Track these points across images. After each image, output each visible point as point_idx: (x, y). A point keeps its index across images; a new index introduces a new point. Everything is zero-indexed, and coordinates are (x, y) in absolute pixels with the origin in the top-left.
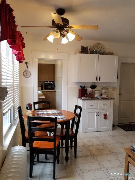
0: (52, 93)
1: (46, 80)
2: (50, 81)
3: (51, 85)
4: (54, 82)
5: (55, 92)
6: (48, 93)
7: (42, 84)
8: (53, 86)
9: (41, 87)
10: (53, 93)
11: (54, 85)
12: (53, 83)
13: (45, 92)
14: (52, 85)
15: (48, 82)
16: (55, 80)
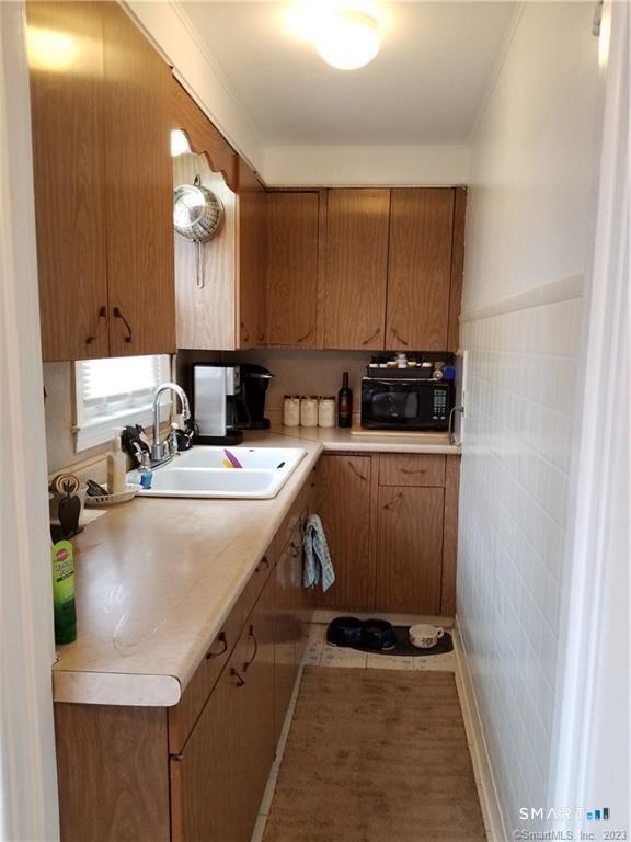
0: (425, 464)
1: (377, 346)
2: (410, 356)
3: (425, 391)
4: (450, 359)
5: (459, 456)
6: (390, 470)
7: (346, 375)
8: (440, 400)
9: (339, 408)
10: (438, 465)
11: (451, 386)
12: (439, 374)
13: (353, 460)
14: (433, 386)
15: (392, 355)
16: (458, 346)
